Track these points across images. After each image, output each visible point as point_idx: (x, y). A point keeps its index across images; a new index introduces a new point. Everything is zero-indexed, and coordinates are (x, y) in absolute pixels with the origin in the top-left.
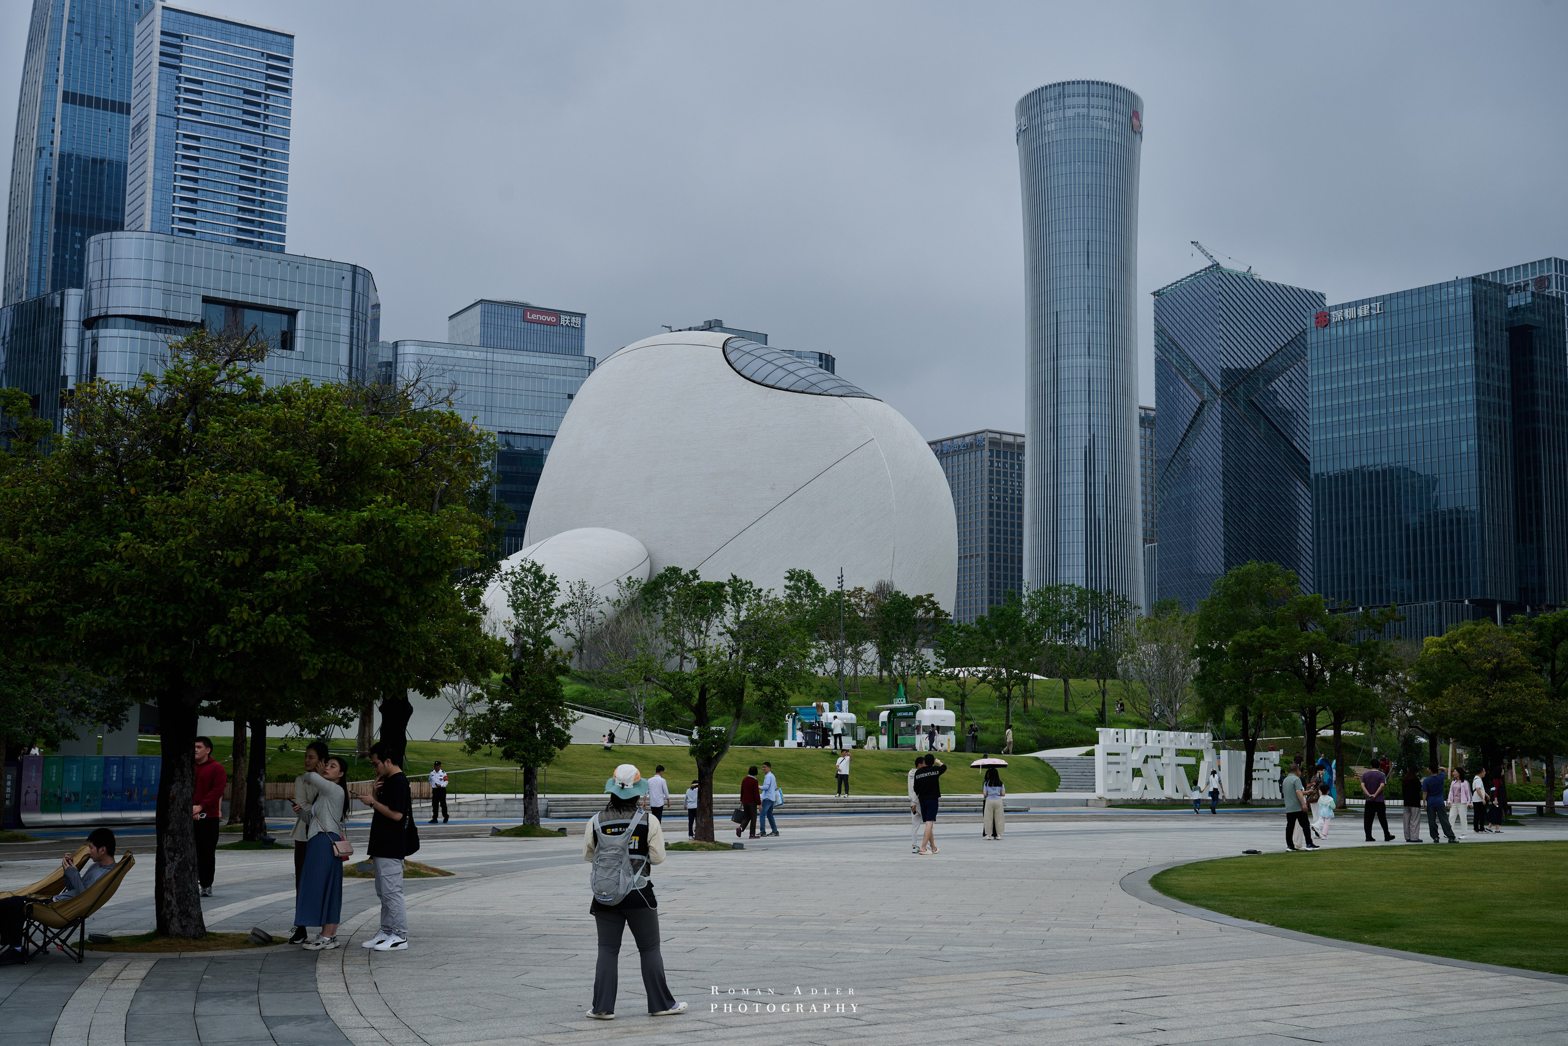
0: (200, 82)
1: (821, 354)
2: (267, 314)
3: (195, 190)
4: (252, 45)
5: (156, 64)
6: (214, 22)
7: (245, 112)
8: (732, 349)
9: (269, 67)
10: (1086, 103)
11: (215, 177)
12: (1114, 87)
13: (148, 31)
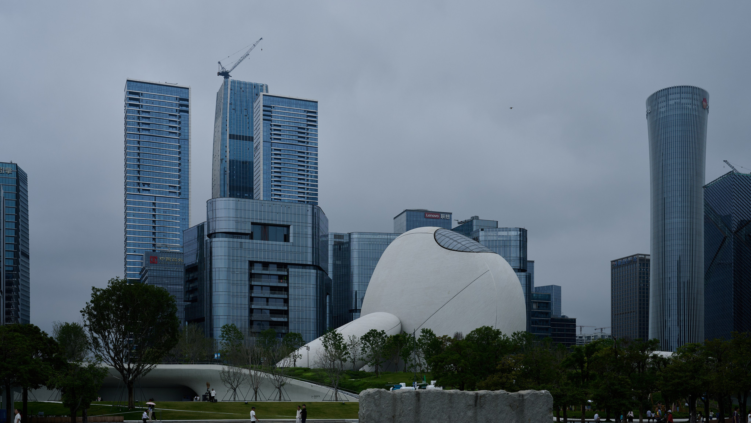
0: (280, 126)
1: (520, 229)
2: (278, 228)
3: (280, 172)
4: (300, 108)
5: (262, 120)
6: (284, 99)
7: (299, 137)
8: (438, 234)
9: (308, 116)
10: (679, 97)
11: (288, 166)
12: (693, 88)
13: (258, 106)
